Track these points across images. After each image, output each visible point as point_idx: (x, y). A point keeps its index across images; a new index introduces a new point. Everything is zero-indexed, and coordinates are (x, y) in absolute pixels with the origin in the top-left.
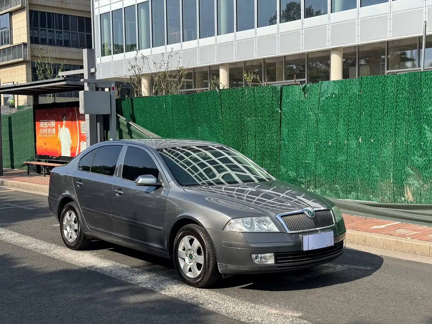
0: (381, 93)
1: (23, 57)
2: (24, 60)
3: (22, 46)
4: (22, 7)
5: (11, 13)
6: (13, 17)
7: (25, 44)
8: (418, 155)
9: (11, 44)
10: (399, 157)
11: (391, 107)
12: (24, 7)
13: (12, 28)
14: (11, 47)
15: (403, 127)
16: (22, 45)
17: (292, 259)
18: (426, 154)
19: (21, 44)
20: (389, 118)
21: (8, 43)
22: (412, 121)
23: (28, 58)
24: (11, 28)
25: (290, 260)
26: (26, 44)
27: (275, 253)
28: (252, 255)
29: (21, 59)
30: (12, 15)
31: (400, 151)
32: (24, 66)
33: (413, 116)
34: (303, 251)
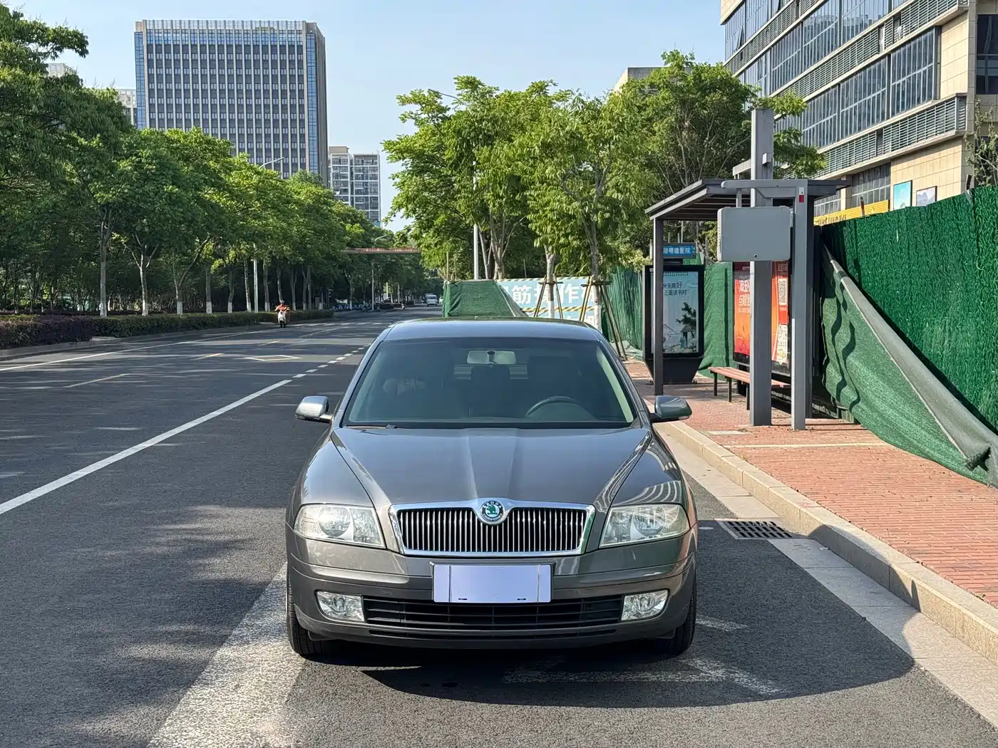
1: (955, 126)
2: (958, 135)
3: (956, 103)
4: (960, 12)
5: (939, 28)
6: (944, 35)
7: (962, 98)
9: (935, 99)
12: (965, 9)
13: (940, 63)
14: (933, 107)
16: (956, 100)
17: (409, 617)
19: (954, 98)
21: (930, 97)
23: (968, 129)
24: (939, 61)
25: (404, 621)
26: (965, 97)
27: (365, 597)
28: (318, 593)
29: (952, 133)
30: (941, 33)
32: (958, 149)
34: (433, 602)
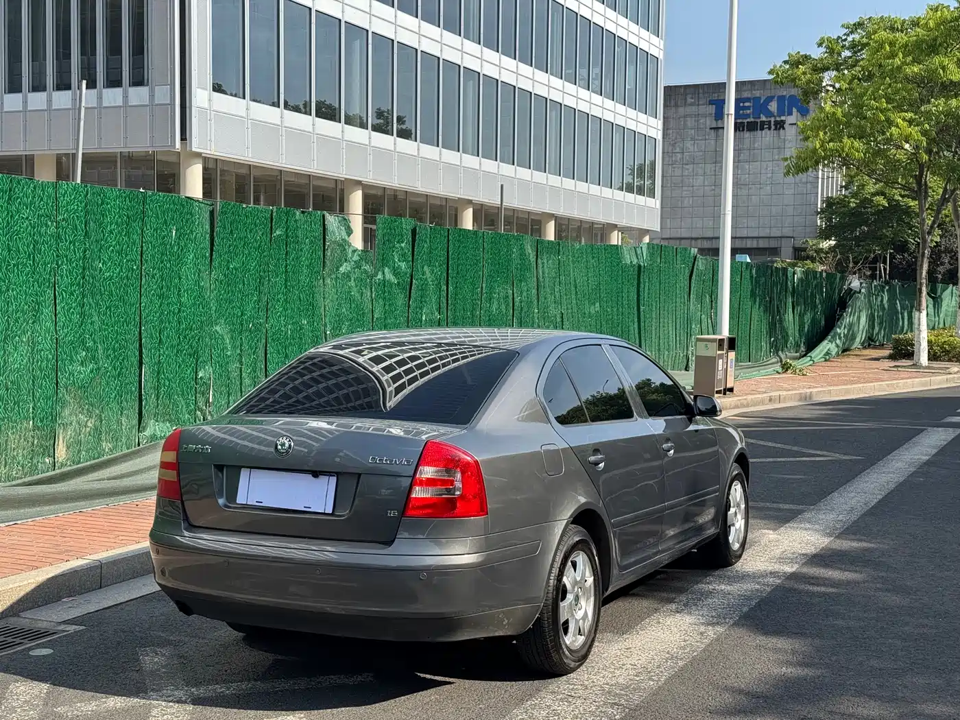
0: (5, 218)
8: (79, 361)
10: (46, 367)
11: (26, 253)
15: (48, 300)
18: (93, 358)
20: (21, 278)
22: (65, 287)
31: (47, 355)
33: (67, 277)
